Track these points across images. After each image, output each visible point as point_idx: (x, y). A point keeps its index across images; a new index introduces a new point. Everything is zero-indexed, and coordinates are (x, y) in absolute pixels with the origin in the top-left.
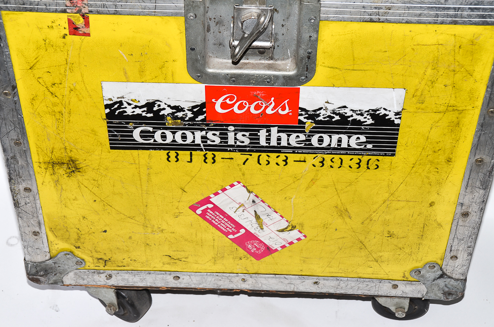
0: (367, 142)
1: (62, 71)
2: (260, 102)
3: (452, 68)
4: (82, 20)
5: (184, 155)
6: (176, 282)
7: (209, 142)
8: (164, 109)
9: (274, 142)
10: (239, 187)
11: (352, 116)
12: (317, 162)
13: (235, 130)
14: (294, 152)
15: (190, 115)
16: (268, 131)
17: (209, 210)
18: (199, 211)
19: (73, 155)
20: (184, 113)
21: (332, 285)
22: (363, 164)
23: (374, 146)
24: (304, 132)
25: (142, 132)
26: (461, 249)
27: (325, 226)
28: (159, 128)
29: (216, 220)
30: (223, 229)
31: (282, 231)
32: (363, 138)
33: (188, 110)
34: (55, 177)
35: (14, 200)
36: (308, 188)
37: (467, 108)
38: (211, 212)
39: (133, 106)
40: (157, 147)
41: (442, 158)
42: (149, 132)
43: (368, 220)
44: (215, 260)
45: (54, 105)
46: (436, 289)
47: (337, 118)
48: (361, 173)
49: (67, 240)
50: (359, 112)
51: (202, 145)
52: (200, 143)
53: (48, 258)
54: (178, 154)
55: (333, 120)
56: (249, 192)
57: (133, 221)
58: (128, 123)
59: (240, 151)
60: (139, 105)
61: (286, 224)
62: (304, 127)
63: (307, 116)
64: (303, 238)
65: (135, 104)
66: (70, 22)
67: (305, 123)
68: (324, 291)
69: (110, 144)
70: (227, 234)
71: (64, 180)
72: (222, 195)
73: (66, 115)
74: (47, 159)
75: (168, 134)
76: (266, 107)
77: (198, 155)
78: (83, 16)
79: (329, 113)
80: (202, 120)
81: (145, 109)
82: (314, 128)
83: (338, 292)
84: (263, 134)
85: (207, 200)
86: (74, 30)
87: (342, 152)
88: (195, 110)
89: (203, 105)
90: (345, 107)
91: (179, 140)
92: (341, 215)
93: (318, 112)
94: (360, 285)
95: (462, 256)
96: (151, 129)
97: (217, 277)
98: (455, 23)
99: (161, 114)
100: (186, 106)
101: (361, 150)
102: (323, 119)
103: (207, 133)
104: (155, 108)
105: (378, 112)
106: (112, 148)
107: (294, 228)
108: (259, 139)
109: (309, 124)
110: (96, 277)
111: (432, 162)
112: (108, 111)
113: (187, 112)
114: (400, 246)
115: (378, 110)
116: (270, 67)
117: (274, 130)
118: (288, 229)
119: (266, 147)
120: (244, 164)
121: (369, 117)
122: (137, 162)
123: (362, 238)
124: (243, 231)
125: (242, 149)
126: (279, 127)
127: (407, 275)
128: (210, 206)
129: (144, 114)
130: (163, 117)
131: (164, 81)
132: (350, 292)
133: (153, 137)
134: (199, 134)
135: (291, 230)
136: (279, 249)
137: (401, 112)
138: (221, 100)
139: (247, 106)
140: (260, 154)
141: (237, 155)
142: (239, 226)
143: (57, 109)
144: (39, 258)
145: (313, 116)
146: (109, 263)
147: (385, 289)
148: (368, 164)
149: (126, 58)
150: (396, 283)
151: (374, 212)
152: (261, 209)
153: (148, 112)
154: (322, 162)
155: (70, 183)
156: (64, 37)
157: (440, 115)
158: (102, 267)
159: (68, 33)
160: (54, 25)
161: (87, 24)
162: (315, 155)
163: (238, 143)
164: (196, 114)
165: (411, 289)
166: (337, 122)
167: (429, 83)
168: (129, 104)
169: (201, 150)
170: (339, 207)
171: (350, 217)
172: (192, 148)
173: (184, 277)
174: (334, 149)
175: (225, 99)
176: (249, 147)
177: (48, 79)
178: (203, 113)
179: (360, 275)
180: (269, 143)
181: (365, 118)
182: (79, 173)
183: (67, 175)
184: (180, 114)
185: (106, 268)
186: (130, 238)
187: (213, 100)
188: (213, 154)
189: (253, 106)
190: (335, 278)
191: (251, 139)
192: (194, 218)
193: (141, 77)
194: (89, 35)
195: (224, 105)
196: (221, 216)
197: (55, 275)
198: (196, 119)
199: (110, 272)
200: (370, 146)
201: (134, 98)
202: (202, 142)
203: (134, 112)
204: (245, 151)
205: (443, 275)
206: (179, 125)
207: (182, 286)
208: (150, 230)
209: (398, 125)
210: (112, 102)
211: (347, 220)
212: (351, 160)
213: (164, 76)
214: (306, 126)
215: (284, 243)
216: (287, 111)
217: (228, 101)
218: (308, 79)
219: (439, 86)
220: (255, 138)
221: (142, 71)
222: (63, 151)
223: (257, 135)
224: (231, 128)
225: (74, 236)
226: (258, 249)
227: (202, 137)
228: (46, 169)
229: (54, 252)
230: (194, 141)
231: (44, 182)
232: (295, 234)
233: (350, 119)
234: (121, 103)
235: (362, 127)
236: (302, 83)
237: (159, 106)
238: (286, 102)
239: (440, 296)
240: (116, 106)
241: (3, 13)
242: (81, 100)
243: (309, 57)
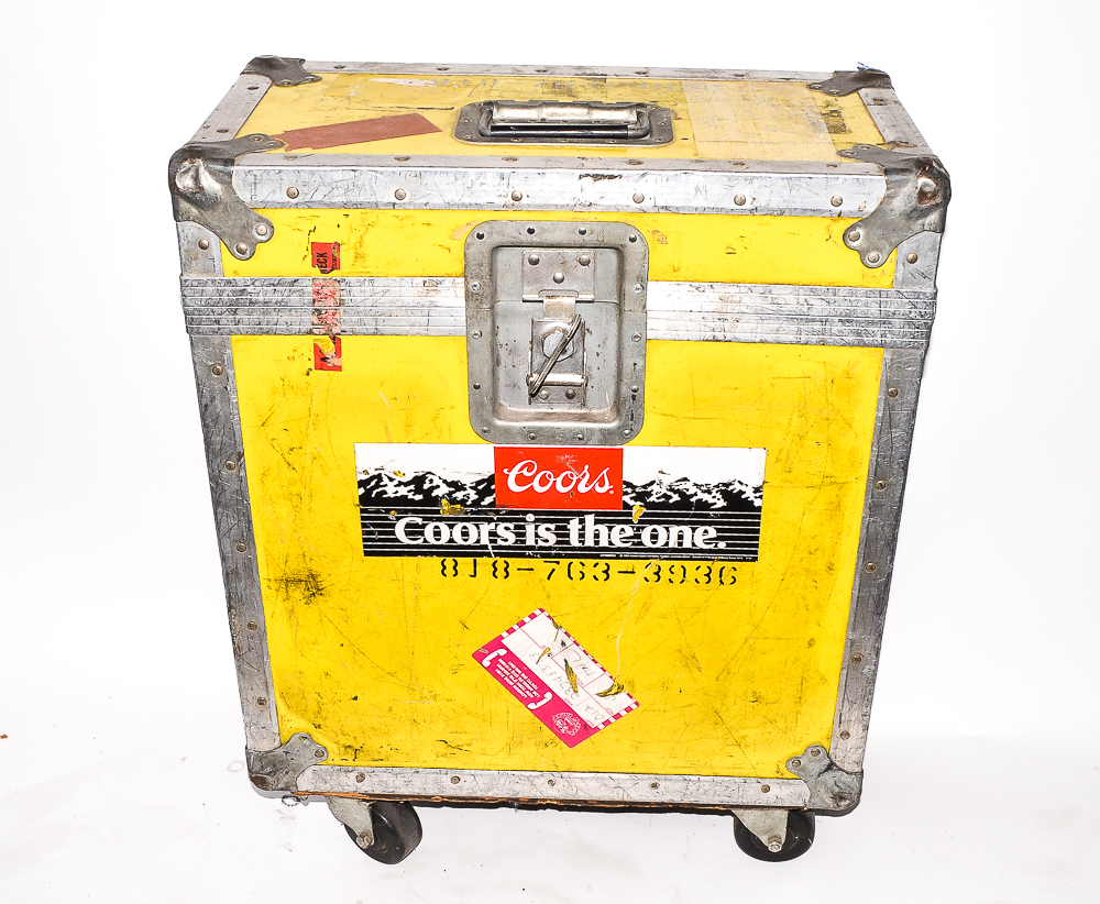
0: (719, 538)
1: (303, 428)
2: (569, 472)
3: (824, 415)
4: (331, 344)
5: (465, 563)
6: (455, 786)
7: (500, 542)
8: (438, 487)
9: (590, 542)
10: (542, 618)
11: (696, 494)
12: (649, 572)
13: (536, 521)
14: (618, 557)
15: (473, 496)
16: (582, 522)
17: (500, 660)
18: (486, 662)
19: (315, 567)
20: (465, 493)
21: (677, 788)
22: (715, 576)
23: (728, 545)
24: (630, 522)
25: (408, 525)
26: (853, 719)
27: (665, 686)
28: (431, 519)
29: (511, 677)
30: (521, 693)
31: (604, 695)
32: (712, 533)
33: (471, 488)
34: (289, 604)
35: (234, 643)
36: (639, 618)
37: (849, 480)
38: (504, 664)
39: (396, 482)
40: (427, 551)
41: (821, 564)
42: (417, 525)
43: (725, 674)
44: (509, 747)
45: (292, 483)
46: (822, 790)
47: (676, 498)
48: (712, 592)
49: (303, 713)
50: (705, 488)
51: (490, 547)
52: (487, 542)
53: (277, 744)
54: (456, 564)
55: (671, 501)
56: (558, 627)
57: (395, 680)
58: (388, 511)
59: (543, 556)
60: (405, 480)
61: (610, 683)
62: (630, 514)
63: (634, 495)
64: (634, 706)
65: (398, 479)
66: (317, 350)
67: (631, 508)
68: (666, 799)
69: (365, 546)
70: (526, 701)
71: (301, 607)
72: (519, 632)
73: (306, 498)
74: (279, 574)
75: (443, 526)
76: (579, 481)
77: (485, 564)
78: (334, 339)
79: (664, 491)
80: (492, 504)
81: (412, 487)
82: (645, 515)
83: (686, 801)
84: (574, 525)
85: (497, 643)
86: (322, 362)
87: (685, 555)
88: (480, 487)
89: (491, 480)
90: (685, 479)
91: (459, 540)
92: (686, 666)
93: (649, 489)
94: (717, 788)
95: (855, 730)
96: (420, 521)
97: (513, 778)
98: (824, 343)
99: (433, 495)
100: (468, 480)
101: (710, 551)
102: (656, 501)
103: (496, 525)
104: (426, 486)
105: (731, 488)
106: (367, 554)
107: (621, 688)
108: (568, 535)
109: (638, 510)
110: (343, 777)
111: (808, 571)
112: (362, 491)
113: (469, 491)
114: (771, 717)
115: (731, 484)
116: (582, 418)
117: (590, 519)
118: (613, 692)
119: (580, 549)
120: (549, 578)
121: (719, 496)
122: (400, 577)
123: (717, 705)
124: (548, 696)
125: (545, 553)
126: (597, 514)
127: (783, 768)
128: (502, 652)
129: (410, 496)
130: (436, 501)
131: (438, 441)
132: (704, 800)
133: (422, 533)
134: (486, 528)
135: (616, 693)
136: (601, 727)
137: (761, 487)
138: (515, 471)
139: (552, 480)
140: (570, 560)
141: (538, 563)
142: (543, 688)
143: (294, 490)
144: (265, 746)
145: (642, 496)
146: (360, 755)
147: (752, 795)
148: (721, 576)
149: (387, 404)
150: (766, 782)
151: (733, 658)
152: (574, 656)
153: (416, 492)
154: (657, 573)
155: (308, 614)
156: (308, 374)
157: (814, 492)
158: (351, 762)
159: (313, 368)
160: (296, 354)
161: (338, 352)
162: (647, 562)
163: (541, 543)
164: (482, 494)
165: (788, 792)
166: (676, 505)
167: (797, 439)
168: (391, 480)
169: (489, 555)
170: (684, 651)
171: (699, 669)
172: (476, 552)
173: (467, 778)
174: (674, 550)
175: (521, 469)
176: (555, 548)
177: (285, 441)
178: (490, 493)
179: (717, 771)
180: (583, 542)
181: (714, 497)
182: (321, 597)
183: (305, 601)
184: (459, 495)
185: (357, 763)
186: (390, 709)
187: (505, 471)
188: (505, 562)
189: (559, 480)
190: (681, 778)
191: (558, 535)
192: (478, 672)
193: (408, 434)
194: (339, 368)
195: (520, 480)
196: (517, 670)
197: (287, 773)
198: (483, 503)
199: (362, 770)
200: (722, 545)
201: (397, 470)
202: (491, 541)
203: (397, 492)
204: (549, 556)
205: (830, 767)
206: (459, 513)
207: (464, 793)
208: (417, 697)
209: (759, 509)
210: (367, 477)
211: (696, 673)
212: (697, 569)
213: (438, 434)
214: (634, 511)
215: (607, 716)
216: (607, 487)
217: (525, 472)
218: (634, 433)
219: (810, 443)
220: (563, 533)
221: (408, 425)
222: (301, 559)
223: (565, 528)
224: (530, 517)
225: (313, 707)
226: (571, 728)
227: (492, 534)
228: (277, 590)
229: (286, 735)
230: (478, 541)
231: (274, 607)
232: (622, 701)
233: (693, 500)
234: (379, 477)
235: (711, 513)
236: (626, 439)
237: (431, 481)
238: (605, 472)
239: (829, 803)
240: (373, 483)
241: (234, 338)
242: (326, 474)
243: (634, 397)
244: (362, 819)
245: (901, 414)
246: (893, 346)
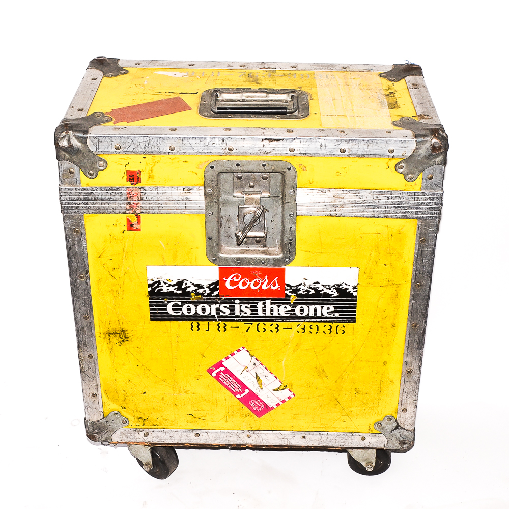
0: (335, 311)
1: (120, 258)
2: (258, 279)
3: (388, 251)
4: (136, 219)
5: (204, 325)
6: (197, 438)
7: (222, 314)
8: (189, 287)
9: (268, 313)
10: (243, 351)
11: (323, 290)
12: (300, 329)
13: (240, 303)
14: (283, 321)
15: (208, 291)
16: (264, 303)
17: (221, 373)
18: (214, 374)
19: (125, 327)
20: (204, 289)
21: (316, 438)
22: (334, 330)
23: (340, 315)
24: (290, 303)
25: (173, 306)
26: (409, 402)
27: (309, 385)
28: (186, 303)
29: (227, 381)
30: (233, 390)
31: (277, 390)
32: (332, 308)
33: (206, 287)
34: (110, 346)
35: (80, 365)
36: (294, 351)
37: (402, 282)
38: (223, 375)
39: (168, 285)
40: (184, 318)
41: (389, 324)
42: (178, 306)
43: (340, 379)
44: (226, 418)
45: (113, 285)
46: (394, 439)
47: (313, 292)
48: (332, 338)
49: (116, 401)
50: (327, 287)
51: (216, 316)
52: (215, 314)
53: (102, 417)
54: (199, 325)
55: (310, 293)
56: (252, 356)
57: (165, 383)
58: (163, 299)
59: (244, 320)
60: (172, 283)
61: (280, 384)
62: (289, 300)
63: (291, 290)
64: (292, 396)
65: (169, 283)
66: (128, 221)
67: (290, 296)
68: (310, 444)
69: (151, 316)
70: (235, 394)
71: (117, 347)
72: (231, 359)
73: (121, 293)
74: (106, 330)
75: (192, 306)
76: (262, 284)
77: (214, 324)
78: (137, 216)
79: (306, 288)
80: (217, 295)
81: (176, 287)
82: (297, 300)
83: (321, 445)
84: (260, 305)
85: (220, 364)
86: (130, 226)
87: (319, 320)
88: (211, 287)
89: (217, 283)
90: (318, 283)
91: (200, 313)
92: (320, 375)
93: (299, 287)
94: (337, 438)
95: (410, 408)
96: (180, 304)
97: (228, 434)
98: (387, 217)
99: (187, 290)
100: (205, 283)
101: (331, 318)
102: (303, 293)
103: (220, 306)
104: (183, 286)
105: (341, 287)
106: (152, 320)
107: (285, 387)
108: (257, 310)
109: (293, 297)
110: (137, 434)
111: (382, 327)
112: (150, 289)
113: (206, 289)
114: (365, 401)
115: (341, 285)
116: (264, 252)
117: (268, 302)
118: (281, 389)
119: (263, 317)
120: (247, 332)
121: (335, 290)
122: (169, 332)
123: (336, 395)
124: (247, 391)
125: (245, 319)
126: (272, 300)
127: (372, 427)
128: (223, 369)
129: (175, 291)
130: (189, 294)
131: (190, 264)
132: (330, 445)
133: (181, 310)
134: (214, 307)
135: (283, 389)
136: (275, 407)
137: (357, 286)
138: (230, 279)
139: (249, 283)
140: (258, 323)
141: (241, 324)
142: (244, 387)
143: (115, 289)
144: (95, 418)
145: (295, 291)
146: (146, 422)
147: (356, 441)
148: (337, 330)
149: (164, 246)
150: (363, 435)
151: (344, 371)
152: (260, 370)
153: (178, 289)
154: (304, 329)
155: (120, 350)
156: (123, 233)
157: (384, 288)
158: (141, 426)
159: (126, 230)
160: (117, 223)
161: (139, 222)
162: (299, 323)
163: (243, 314)
164: (212, 290)
165: (375, 440)
166: (313, 295)
167: (374, 263)
168: (165, 283)
169: (216, 320)
170: (318, 368)
171: (327, 377)
172: (209, 318)
173: (204, 434)
174: (312, 317)
175: (233, 278)
176: (250, 317)
177: (110, 265)
178: (217, 289)
179: (337, 429)
180: (265, 314)
181: (332, 291)
182: (127, 342)
183: (119, 344)
184: (201, 291)
185: (144, 426)
186: (163, 399)
187: (224, 279)
188: (224, 323)
189: (252, 283)
190: (318, 433)
191: (252, 310)
192: (210, 379)
193: (175, 261)
194: (139, 230)
195: (232, 283)
196: (230, 378)
197: (107, 432)
198: (213, 295)
199: (147, 430)
200: (337, 315)
201: (168, 279)
202: (217, 313)
203: (168, 289)
204: (247, 320)
205: (398, 427)
206: (200, 299)
207: (202, 442)
208: (177, 392)
209: (356, 297)
210: (153, 282)
211: (325, 379)
212: (324, 326)
213: (190, 261)
214: (291, 298)
215: (278, 401)
216: (277, 286)
217: (235, 280)
218: (290, 261)
219: (381, 265)
220: (254, 309)
221: (175, 257)
222: (117, 323)
223: (255, 307)
224: (237, 301)
225: (122, 398)
226: (259, 407)
227: (217, 310)
228: (104, 339)
229: (106, 413)
230: (210, 313)
231: (102, 346)
232: (285, 394)
233: (322, 292)
234: (159, 282)
235: (331, 299)
236: (286, 263)
237: (186, 284)
238: (276, 279)
239: (398, 446)
240: (156, 285)
241: (85, 215)
242: (131, 281)
243: (290, 243)
244: (147, 456)
245: (427, 250)
246: (422, 218)
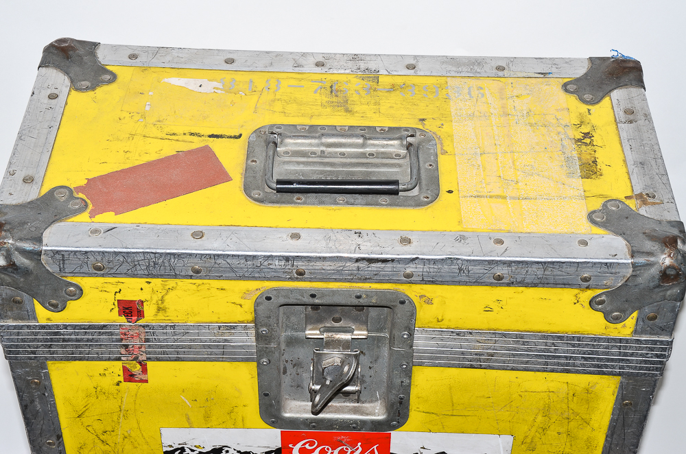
1: (115, 418)
2: (345, 447)
3: (566, 415)
4: (138, 366)
39: (196, 452)
60: (204, 451)
65: (199, 450)
66: (125, 369)
78: (140, 363)
86: (129, 376)
89: (279, 451)
90: (443, 453)
98: (568, 371)
100: (259, 451)
116: (355, 411)
131: (233, 426)
138: (299, 445)
139: (330, 451)
149: (188, 403)
156: (118, 384)
159: (122, 380)
160: (106, 372)
161: (144, 370)
167: (541, 431)
175: (305, 444)
177: (99, 427)
187: (291, 446)
193: (207, 421)
194: (146, 381)
195: (302, 451)
201: (197, 445)
210: (172, 449)
213: (232, 419)
217: (307, 446)
218: (400, 424)
219: (552, 433)
221: (207, 417)
234: (182, 449)
236: (394, 428)
237: (227, 451)
238: (375, 447)
240: (177, 453)
241: (49, 363)
242: (136, 448)
243: (401, 403)
245: (633, 417)
246: (629, 375)
